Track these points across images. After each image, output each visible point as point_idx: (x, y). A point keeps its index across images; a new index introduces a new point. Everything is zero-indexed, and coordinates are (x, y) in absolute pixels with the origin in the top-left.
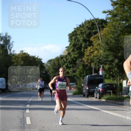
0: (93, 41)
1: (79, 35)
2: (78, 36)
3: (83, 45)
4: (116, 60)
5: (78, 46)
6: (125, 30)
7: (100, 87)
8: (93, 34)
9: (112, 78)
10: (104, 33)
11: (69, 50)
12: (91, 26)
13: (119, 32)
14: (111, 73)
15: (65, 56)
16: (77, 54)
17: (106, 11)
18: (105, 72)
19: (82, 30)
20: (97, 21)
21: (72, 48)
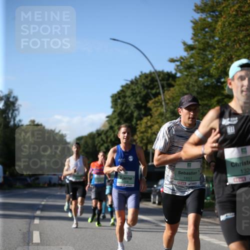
0: (152, 107)
1: (129, 97)
2: (128, 99)
3: (135, 114)
5: (126, 115)
6: (207, 91)
8: (152, 97)
10: (171, 94)
11: (112, 122)
12: (149, 83)
15: (104, 132)
17: (175, 59)
19: (135, 89)
20: (159, 76)
21: (117, 119)
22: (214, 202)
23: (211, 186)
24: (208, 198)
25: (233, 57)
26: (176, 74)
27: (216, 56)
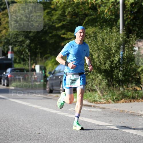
0: (1, 18)
4: (27, 41)
7: (8, 73)
8: (1, 11)
9: (22, 63)
14: (22, 56)
18: (15, 55)
22: (46, 83)
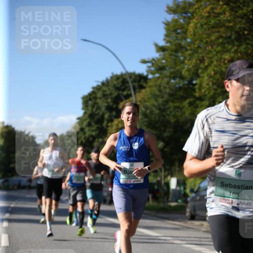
1: (100, 98)
2: (98, 101)
3: (106, 116)
5: (97, 117)
6: (178, 93)
8: (123, 99)
10: (142, 96)
11: (83, 123)
12: (120, 84)
13: (166, 97)
16: (95, 131)
17: (147, 60)
19: (106, 91)
20: (130, 77)
21: (88, 121)
22: (185, 204)
23: (182, 188)
24: (180, 201)
25: (205, 58)
26: (147, 75)
27: (188, 58)
